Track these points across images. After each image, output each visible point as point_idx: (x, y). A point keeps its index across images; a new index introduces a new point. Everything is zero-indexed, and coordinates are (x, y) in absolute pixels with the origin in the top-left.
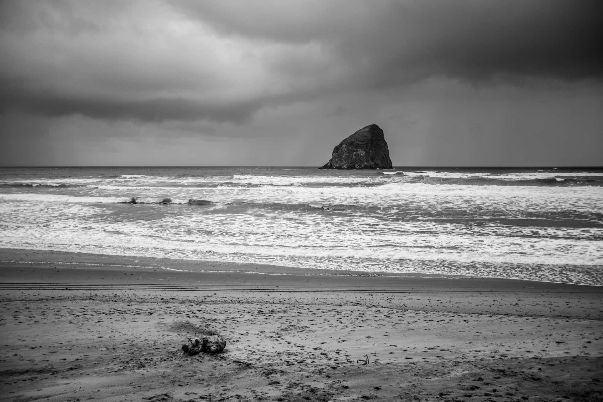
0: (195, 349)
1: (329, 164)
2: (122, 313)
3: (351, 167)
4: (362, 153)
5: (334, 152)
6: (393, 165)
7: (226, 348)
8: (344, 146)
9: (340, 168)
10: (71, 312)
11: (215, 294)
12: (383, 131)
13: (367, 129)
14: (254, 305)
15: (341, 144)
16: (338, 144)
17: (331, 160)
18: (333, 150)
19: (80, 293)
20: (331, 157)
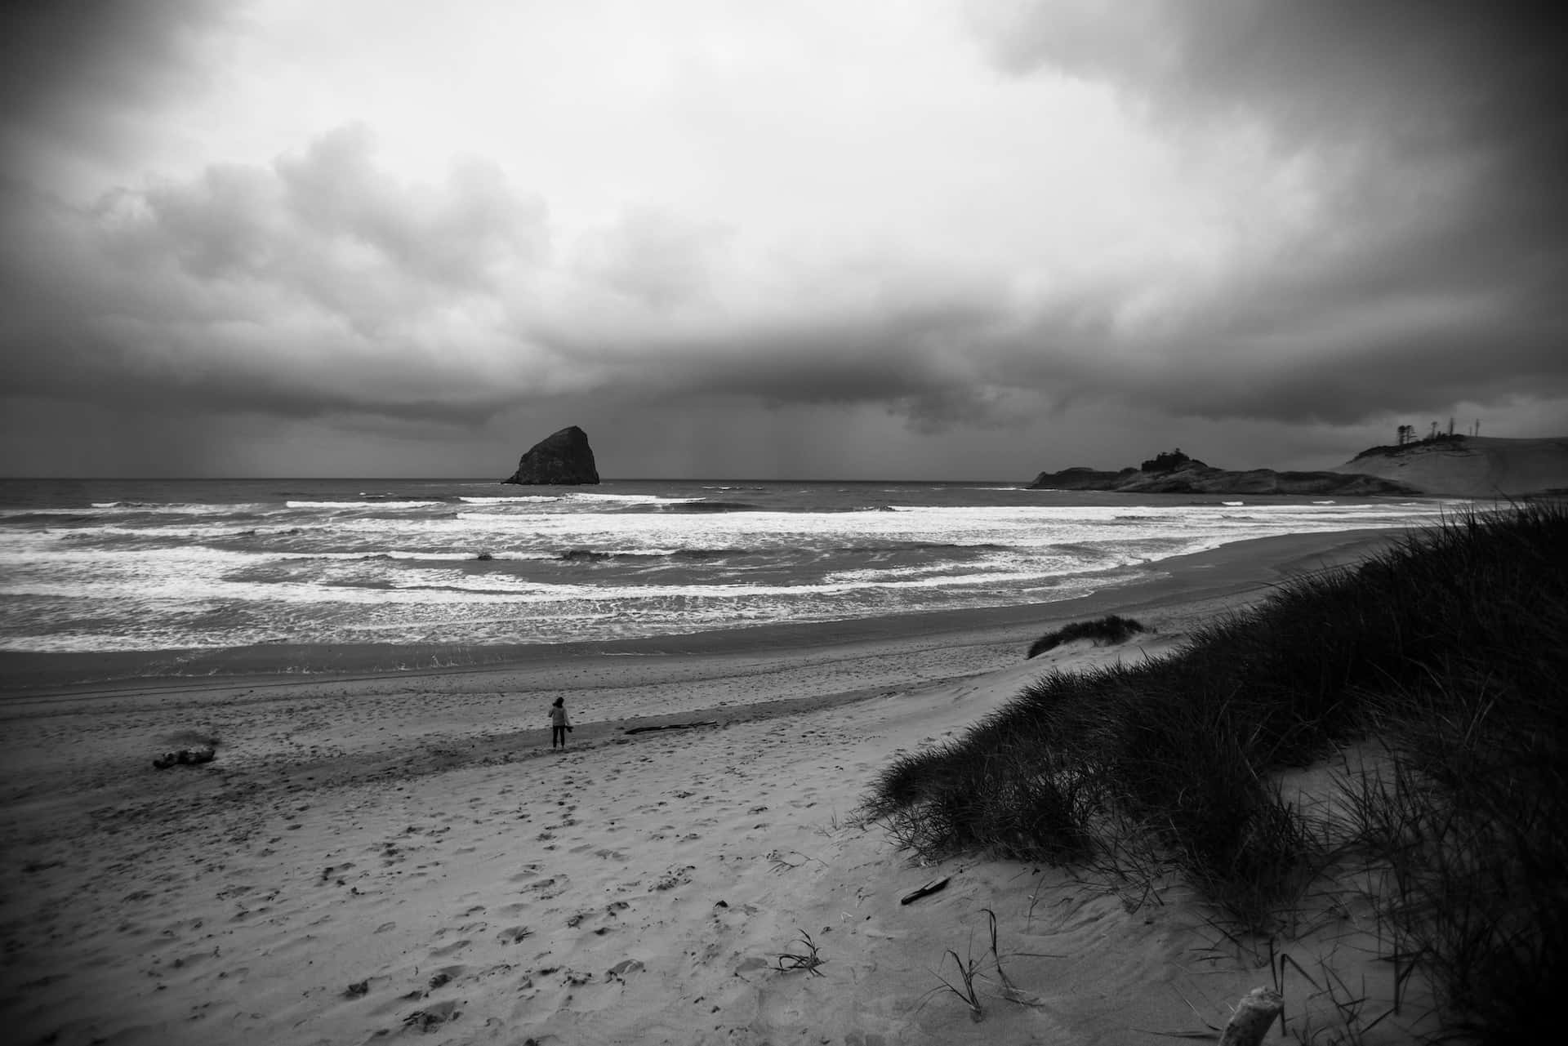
0: (169, 762)
1: (515, 478)
2: (114, 727)
3: (543, 482)
4: (559, 463)
5: (521, 462)
6: (601, 477)
7: (215, 756)
8: (536, 453)
9: (529, 483)
10: (44, 733)
11: (252, 691)
12: (586, 436)
13: (566, 433)
14: (281, 703)
15: (532, 451)
16: (527, 451)
17: (518, 472)
18: (520, 459)
19: (65, 706)
20: (517, 468)
